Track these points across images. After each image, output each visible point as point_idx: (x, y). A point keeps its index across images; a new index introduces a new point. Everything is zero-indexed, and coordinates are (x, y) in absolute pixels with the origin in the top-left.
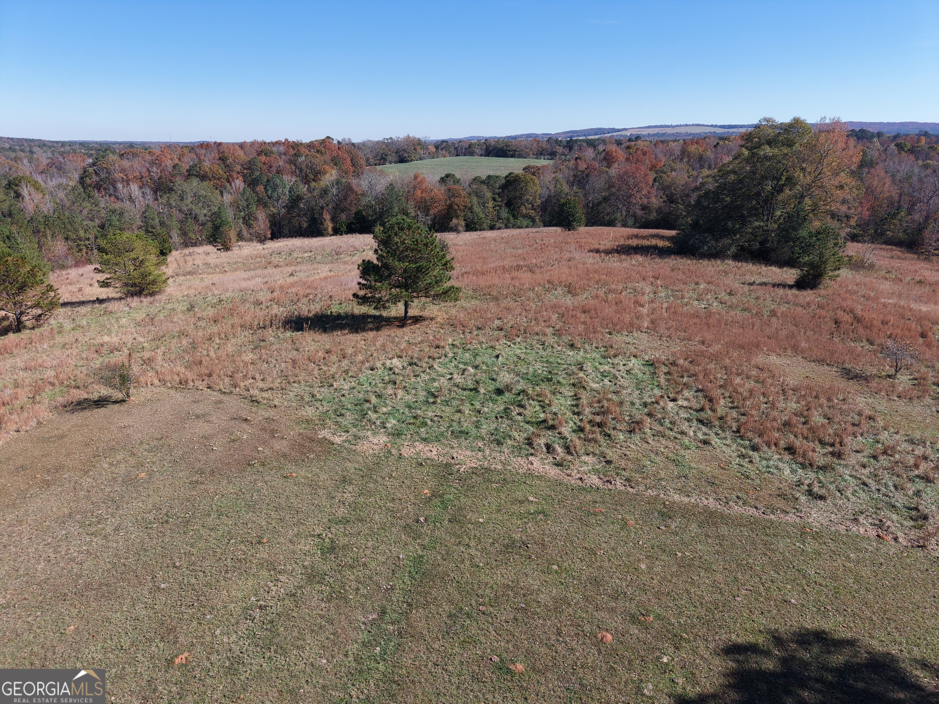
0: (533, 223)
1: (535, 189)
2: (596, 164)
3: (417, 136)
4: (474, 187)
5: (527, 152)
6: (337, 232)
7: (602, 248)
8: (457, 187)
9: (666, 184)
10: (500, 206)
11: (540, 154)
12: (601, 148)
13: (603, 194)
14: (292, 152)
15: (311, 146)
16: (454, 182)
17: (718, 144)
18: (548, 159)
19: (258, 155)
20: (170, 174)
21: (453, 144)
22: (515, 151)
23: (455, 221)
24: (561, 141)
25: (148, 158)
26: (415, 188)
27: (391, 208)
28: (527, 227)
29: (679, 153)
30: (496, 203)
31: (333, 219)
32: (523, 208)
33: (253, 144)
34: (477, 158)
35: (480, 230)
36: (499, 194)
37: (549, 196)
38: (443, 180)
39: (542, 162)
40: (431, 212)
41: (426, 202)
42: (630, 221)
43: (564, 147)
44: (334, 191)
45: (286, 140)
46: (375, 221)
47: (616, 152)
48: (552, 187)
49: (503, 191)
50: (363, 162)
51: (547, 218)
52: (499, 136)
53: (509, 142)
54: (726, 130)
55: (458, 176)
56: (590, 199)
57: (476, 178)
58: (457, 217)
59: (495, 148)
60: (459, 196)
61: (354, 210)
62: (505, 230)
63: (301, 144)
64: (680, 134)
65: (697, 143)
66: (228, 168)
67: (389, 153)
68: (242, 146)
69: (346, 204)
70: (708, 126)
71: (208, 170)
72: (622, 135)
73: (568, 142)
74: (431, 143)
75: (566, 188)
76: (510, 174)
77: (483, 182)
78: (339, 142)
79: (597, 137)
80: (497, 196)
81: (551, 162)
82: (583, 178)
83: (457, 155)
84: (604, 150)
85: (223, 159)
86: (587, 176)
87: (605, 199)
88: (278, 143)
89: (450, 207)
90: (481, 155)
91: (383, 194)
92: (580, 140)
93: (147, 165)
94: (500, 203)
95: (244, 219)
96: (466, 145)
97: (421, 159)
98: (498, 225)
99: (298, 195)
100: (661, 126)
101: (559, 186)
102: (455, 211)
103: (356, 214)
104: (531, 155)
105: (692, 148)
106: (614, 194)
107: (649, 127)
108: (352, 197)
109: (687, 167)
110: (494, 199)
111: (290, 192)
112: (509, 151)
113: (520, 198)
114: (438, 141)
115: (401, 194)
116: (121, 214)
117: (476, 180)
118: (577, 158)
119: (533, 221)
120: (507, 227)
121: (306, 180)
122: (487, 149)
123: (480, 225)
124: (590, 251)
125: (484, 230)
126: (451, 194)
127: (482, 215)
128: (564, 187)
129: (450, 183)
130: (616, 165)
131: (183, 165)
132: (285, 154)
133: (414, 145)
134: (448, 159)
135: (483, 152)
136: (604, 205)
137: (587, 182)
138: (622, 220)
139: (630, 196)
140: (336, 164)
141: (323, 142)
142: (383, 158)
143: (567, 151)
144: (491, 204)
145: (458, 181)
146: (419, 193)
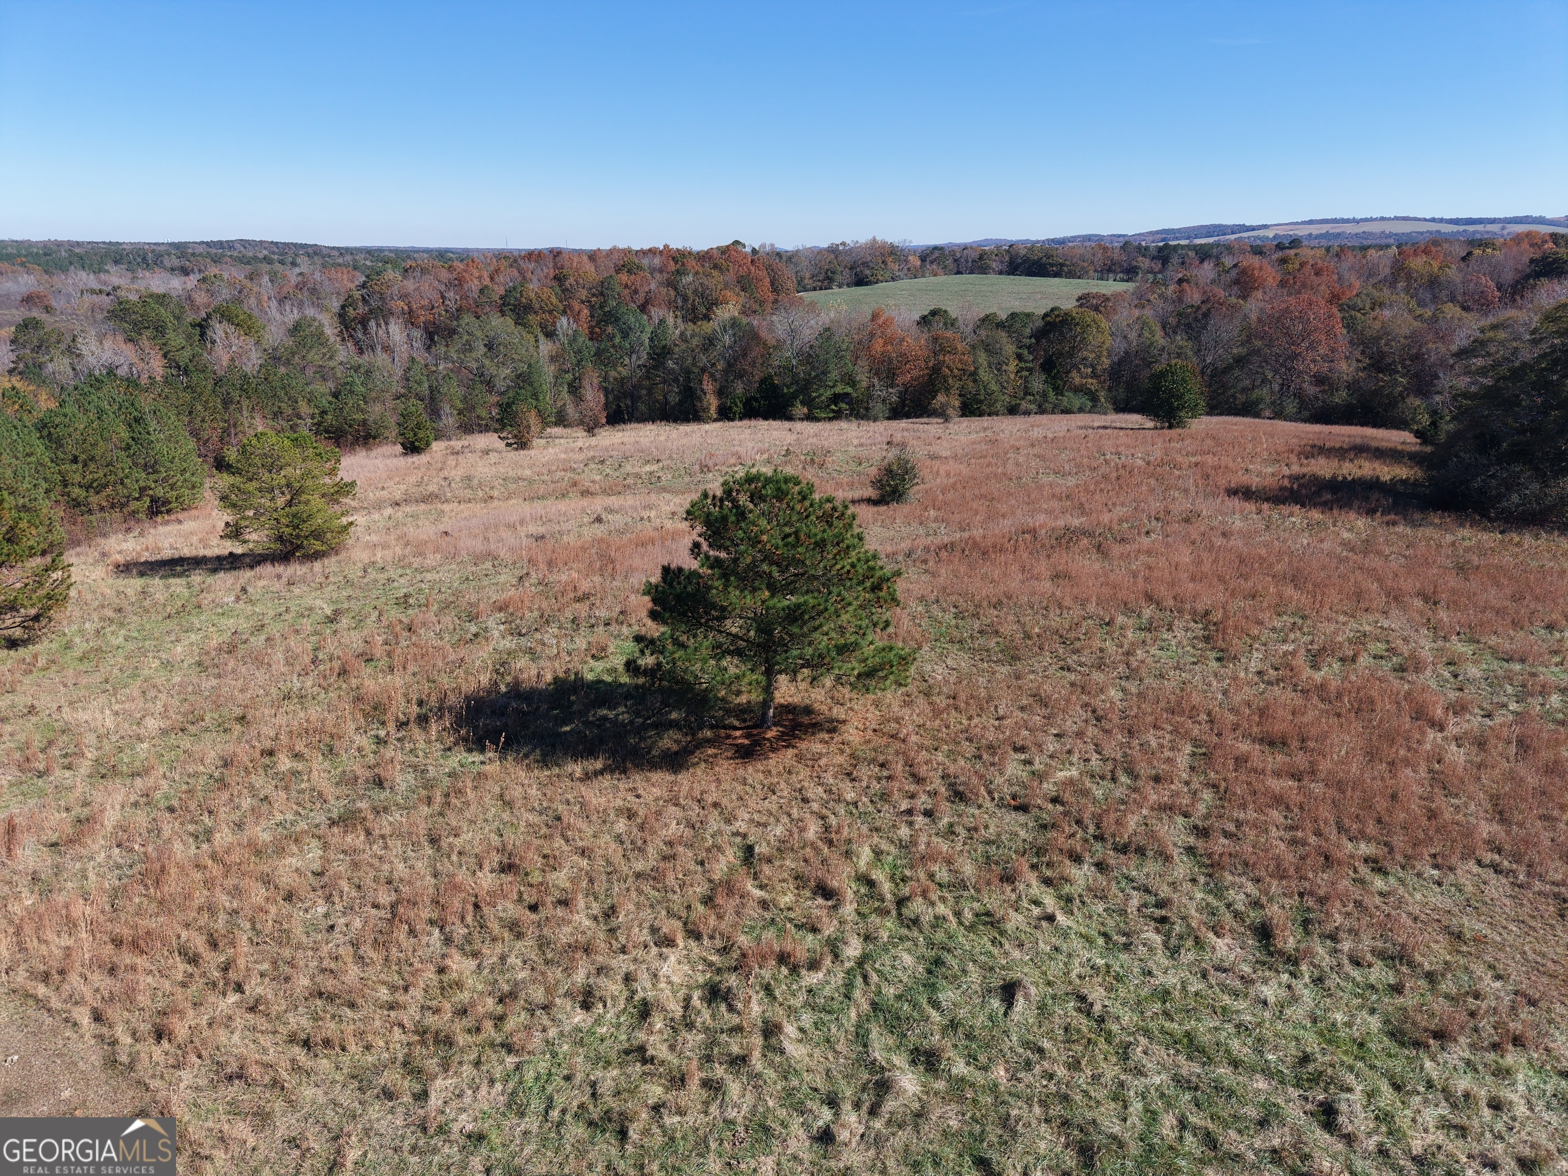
0: (1094, 407)
1: (1100, 339)
2: (1221, 294)
3: (889, 240)
4: (983, 333)
5: (1083, 268)
6: (725, 414)
7: (1255, 482)
8: (949, 334)
9: (1369, 333)
10: (1030, 370)
11: (1107, 270)
12: (1228, 261)
13: (1235, 351)
14: (672, 266)
15: (704, 257)
16: (945, 324)
17: (1470, 254)
18: (1123, 280)
19: (618, 271)
20: (475, 302)
21: (952, 253)
22: (1062, 265)
23: (941, 398)
24: (1146, 248)
25: (445, 275)
26: (872, 335)
27: (825, 373)
28: (1081, 410)
29: (1387, 271)
30: (1022, 365)
31: (721, 393)
32: (1074, 374)
33: (611, 252)
34: (992, 278)
35: (989, 415)
36: (1029, 347)
37: (1126, 353)
38: (924, 321)
39: (1111, 287)
40: (900, 380)
41: (890, 361)
42: (1291, 406)
43: (1153, 258)
44: (727, 340)
45: (666, 246)
46: (794, 396)
47: (1261, 269)
48: (1133, 336)
49: (1038, 341)
50: (791, 285)
51: (1121, 394)
52: (1033, 238)
53: (1052, 249)
54: (1461, 228)
55: (953, 313)
56: (1209, 360)
57: (987, 316)
58: (947, 390)
59: (1026, 260)
60: (953, 351)
61: (758, 375)
62: (1038, 417)
63: (690, 253)
64: (1370, 234)
65: (1426, 252)
66: (566, 293)
67: (839, 269)
68: (593, 256)
69: (744, 365)
70: (1425, 220)
71: (532, 295)
72: (1258, 238)
73: (1160, 249)
74: (914, 251)
75: (1160, 339)
76: (1053, 310)
77: (1000, 325)
78: (754, 250)
79: (1211, 240)
80: (1026, 352)
81: (1130, 286)
82: (1196, 319)
83: (959, 273)
84: (1235, 266)
85: (559, 279)
86: (1206, 315)
87: (1240, 361)
88: (652, 252)
89: (936, 370)
90: (1001, 273)
91: (811, 347)
92: (1183, 247)
93: (443, 287)
94: (1030, 365)
95: (570, 385)
96: (975, 255)
97: (893, 279)
98: (1024, 405)
99: (664, 347)
100: (1335, 221)
101: (1147, 334)
102: (945, 378)
103: (762, 382)
104: (1091, 273)
105: (1417, 263)
106: (1257, 352)
107: (1311, 222)
108: (756, 352)
109: (1407, 298)
110: (1019, 357)
111: (651, 339)
112: (1052, 265)
113: (1071, 355)
114: (928, 248)
115: (844, 347)
116: (368, 373)
117: (987, 320)
118: (1180, 281)
119: (1094, 399)
120: (1042, 411)
121: (692, 316)
122: (1011, 262)
123: (990, 406)
124: (1232, 492)
125: (997, 414)
126: (939, 347)
127: (994, 387)
128: (1157, 337)
129: (938, 326)
130: (1259, 294)
131: (496, 287)
132: (661, 271)
133: (882, 255)
134: (942, 279)
135: (1004, 267)
136: (1237, 372)
137: (1205, 328)
138: (1273, 403)
139: (1295, 356)
140: (743, 289)
141: (724, 251)
142: (828, 278)
143: (1157, 266)
144: (1012, 366)
145: (951, 323)
146: (878, 346)
